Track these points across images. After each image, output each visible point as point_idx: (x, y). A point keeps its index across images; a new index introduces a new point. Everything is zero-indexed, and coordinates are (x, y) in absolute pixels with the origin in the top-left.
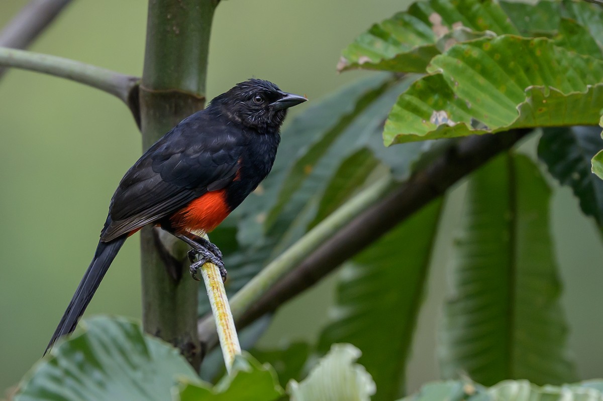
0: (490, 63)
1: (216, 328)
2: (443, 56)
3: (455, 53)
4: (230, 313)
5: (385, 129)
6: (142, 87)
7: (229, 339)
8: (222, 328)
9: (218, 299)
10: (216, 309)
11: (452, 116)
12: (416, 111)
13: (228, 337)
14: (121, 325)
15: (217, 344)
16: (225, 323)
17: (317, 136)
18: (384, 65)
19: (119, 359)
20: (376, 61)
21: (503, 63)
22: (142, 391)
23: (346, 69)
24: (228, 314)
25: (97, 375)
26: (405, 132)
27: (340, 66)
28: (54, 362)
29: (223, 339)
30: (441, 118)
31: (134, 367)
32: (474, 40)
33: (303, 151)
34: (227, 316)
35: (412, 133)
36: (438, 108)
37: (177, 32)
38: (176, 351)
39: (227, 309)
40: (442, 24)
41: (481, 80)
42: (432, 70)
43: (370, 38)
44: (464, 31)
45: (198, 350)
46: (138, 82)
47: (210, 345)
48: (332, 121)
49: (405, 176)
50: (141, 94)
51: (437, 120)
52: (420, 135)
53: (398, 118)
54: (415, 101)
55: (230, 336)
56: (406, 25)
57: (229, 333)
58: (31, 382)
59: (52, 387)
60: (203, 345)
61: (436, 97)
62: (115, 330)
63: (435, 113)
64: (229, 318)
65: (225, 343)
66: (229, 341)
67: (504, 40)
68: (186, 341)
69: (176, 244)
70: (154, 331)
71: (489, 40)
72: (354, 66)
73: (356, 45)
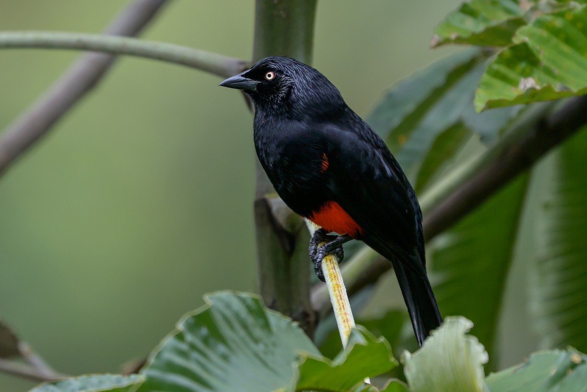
0: (573, 32)
1: (329, 299)
2: (528, 28)
3: (540, 24)
5: (477, 97)
7: (342, 309)
8: (336, 298)
9: (332, 271)
10: (330, 280)
11: (539, 81)
12: (504, 78)
14: (243, 301)
15: (330, 311)
16: (338, 294)
17: (409, 108)
18: (474, 39)
19: (242, 333)
20: (465, 35)
22: (265, 364)
23: (439, 44)
24: (341, 285)
25: (222, 348)
26: (495, 97)
27: (433, 43)
28: (180, 337)
29: (336, 310)
30: (530, 83)
31: (256, 341)
32: (557, 11)
33: (397, 121)
34: (340, 287)
35: (502, 97)
36: (525, 75)
37: (284, 16)
38: (295, 324)
39: (340, 280)
41: (566, 48)
42: (517, 40)
43: (461, 16)
44: (549, 3)
45: (312, 318)
46: (247, 65)
47: (323, 313)
48: (421, 94)
51: (525, 86)
53: (487, 86)
54: (503, 69)
55: (343, 306)
56: (495, 4)
57: (343, 303)
58: (158, 356)
59: (179, 360)
60: (317, 314)
61: (523, 65)
62: (237, 305)
63: (523, 80)
64: (342, 289)
65: (339, 313)
66: (343, 311)
67: (585, 9)
68: (301, 309)
69: (289, 217)
70: (270, 301)
71: (571, 10)
72: (446, 42)
73: (447, 24)
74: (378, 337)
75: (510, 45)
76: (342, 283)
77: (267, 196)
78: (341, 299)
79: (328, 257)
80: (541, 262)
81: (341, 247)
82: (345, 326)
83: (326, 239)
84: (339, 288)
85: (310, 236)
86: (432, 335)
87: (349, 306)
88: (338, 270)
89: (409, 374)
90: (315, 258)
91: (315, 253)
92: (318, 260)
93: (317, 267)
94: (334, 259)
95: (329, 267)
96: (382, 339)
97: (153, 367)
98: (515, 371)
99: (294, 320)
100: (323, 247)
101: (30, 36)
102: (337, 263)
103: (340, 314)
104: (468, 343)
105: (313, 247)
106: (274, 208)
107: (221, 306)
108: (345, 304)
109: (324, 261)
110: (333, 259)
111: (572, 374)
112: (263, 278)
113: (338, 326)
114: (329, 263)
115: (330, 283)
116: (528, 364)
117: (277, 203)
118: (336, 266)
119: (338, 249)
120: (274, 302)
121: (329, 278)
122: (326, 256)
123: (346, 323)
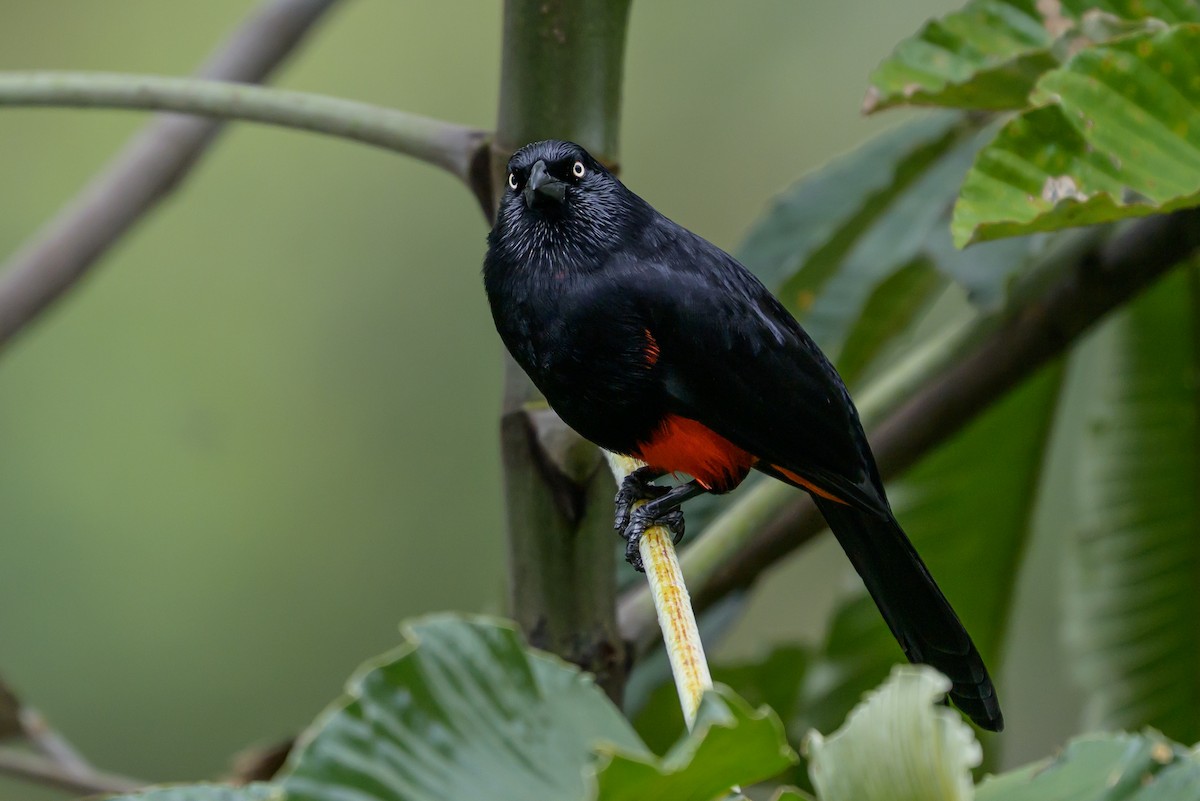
0: (1153, 81)
1: (655, 617)
2: (1062, 73)
3: (1085, 65)
4: (684, 586)
5: (956, 216)
6: (495, 148)
7: (682, 638)
8: (669, 616)
9: (660, 560)
10: (656, 579)
11: (1084, 183)
12: (1012, 178)
13: (682, 634)
14: (482, 633)
15: (658, 642)
16: (674, 607)
17: (820, 235)
18: (950, 95)
19: (479, 699)
20: (934, 88)
21: (1179, 80)
22: (525, 762)
23: (879, 107)
24: (680, 589)
25: (439, 733)
26: (994, 218)
27: (868, 104)
28: (354, 710)
29: (670, 639)
30: (1063, 187)
31: (508, 715)
32: (1120, 38)
33: (794, 264)
34: (678, 592)
35: (1007, 218)
36: (1056, 170)
37: (562, 39)
38: (586, 679)
39: (677, 579)
40: (1063, 15)
41: (1138, 115)
42: (1037, 100)
43: (925, 48)
44: (1104, 23)
45: (620, 657)
46: (487, 140)
47: (641, 647)
48: (847, 206)
49: (998, 303)
50: (495, 163)
51: (1055, 194)
52: (1023, 221)
53: (978, 194)
54: (1009, 159)
55: (684, 632)
56: (993, 21)
57: (683, 626)
58: (311, 750)
59: (351, 759)
60: (629, 647)
61: (1050, 151)
62: (469, 643)
63: (1050, 181)
64: (681, 597)
65: (676, 646)
66: (683, 643)
67: (1180, 36)
68: (596, 639)
69: (573, 450)
70: (533, 621)
71: (1148, 36)
72: (895, 100)
73: (896, 64)
74: (756, 706)
75: (1027, 110)
76: (680, 585)
77: (527, 407)
78: (680, 617)
79: (653, 532)
80: (1086, 540)
81: (678, 509)
82: (688, 674)
83: (647, 495)
84: (676, 596)
85: (617, 487)
86: (868, 702)
87: (696, 630)
88: (673, 557)
89: (820, 776)
90: (625, 533)
91: (626, 522)
92: (633, 537)
93: (629, 552)
94: (665, 535)
95: (656, 552)
96: (765, 712)
97: (301, 773)
98: (1036, 774)
99: (585, 666)
100: (641, 510)
101: (43, 81)
102: (671, 543)
103: (677, 649)
104: (940, 725)
105: (622, 512)
106: (543, 431)
107: (437, 646)
108: (688, 628)
109: (644, 539)
110: (663, 535)
111: (1153, 785)
112: (520, 574)
113: (675, 673)
114: (654, 542)
115: (657, 584)
116: (1062, 760)
117: (547, 421)
118: (670, 550)
119: (672, 516)
120: (542, 623)
121: (654, 573)
122: (647, 528)
123: (690, 666)
